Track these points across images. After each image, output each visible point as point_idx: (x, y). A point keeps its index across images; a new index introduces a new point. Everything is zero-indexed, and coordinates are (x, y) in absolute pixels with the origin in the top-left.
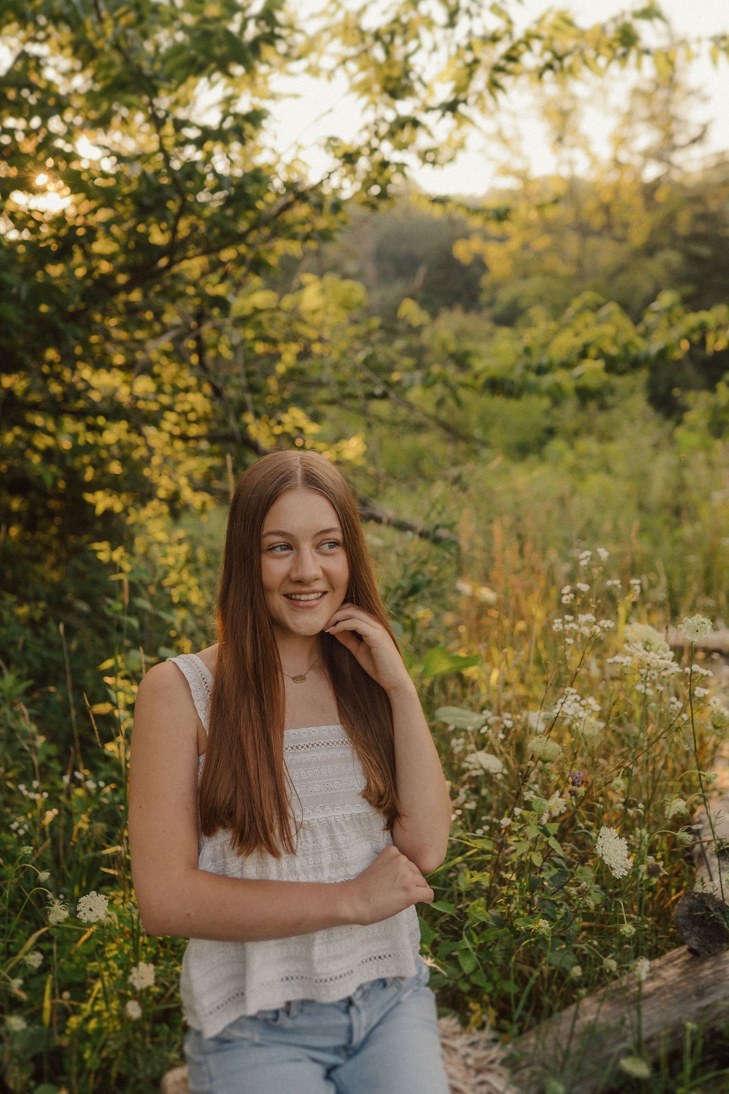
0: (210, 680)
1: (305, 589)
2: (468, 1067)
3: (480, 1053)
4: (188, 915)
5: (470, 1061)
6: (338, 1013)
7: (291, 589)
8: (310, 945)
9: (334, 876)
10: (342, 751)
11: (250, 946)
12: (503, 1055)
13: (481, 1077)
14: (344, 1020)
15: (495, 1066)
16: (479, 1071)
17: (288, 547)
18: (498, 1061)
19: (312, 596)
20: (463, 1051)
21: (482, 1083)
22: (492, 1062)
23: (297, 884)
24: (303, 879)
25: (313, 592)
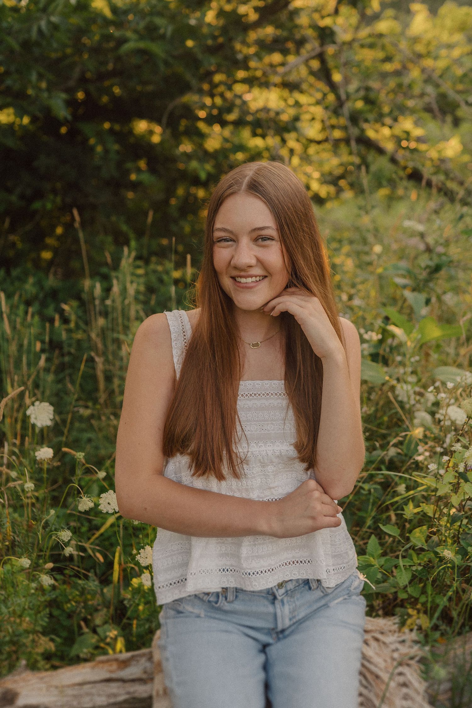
0: (189, 333)
1: (242, 274)
2: (393, 659)
3: (404, 650)
4: (146, 509)
5: (396, 655)
6: (266, 603)
7: (235, 273)
8: (239, 545)
9: (262, 495)
10: (279, 401)
11: (194, 540)
12: (420, 654)
13: (400, 669)
14: (271, 609)
15: (412, 662)
16: (400, 664)
17: (232, 240)
18: (417, 659)
19: (249, 280)
20: (393, 647)
21: (400, 674)
22: (412, 658)
23: (232, 497)
24: (237, 495)
25: (251, 276)
